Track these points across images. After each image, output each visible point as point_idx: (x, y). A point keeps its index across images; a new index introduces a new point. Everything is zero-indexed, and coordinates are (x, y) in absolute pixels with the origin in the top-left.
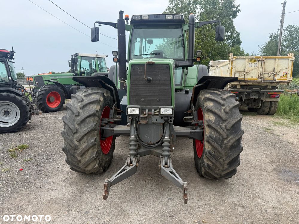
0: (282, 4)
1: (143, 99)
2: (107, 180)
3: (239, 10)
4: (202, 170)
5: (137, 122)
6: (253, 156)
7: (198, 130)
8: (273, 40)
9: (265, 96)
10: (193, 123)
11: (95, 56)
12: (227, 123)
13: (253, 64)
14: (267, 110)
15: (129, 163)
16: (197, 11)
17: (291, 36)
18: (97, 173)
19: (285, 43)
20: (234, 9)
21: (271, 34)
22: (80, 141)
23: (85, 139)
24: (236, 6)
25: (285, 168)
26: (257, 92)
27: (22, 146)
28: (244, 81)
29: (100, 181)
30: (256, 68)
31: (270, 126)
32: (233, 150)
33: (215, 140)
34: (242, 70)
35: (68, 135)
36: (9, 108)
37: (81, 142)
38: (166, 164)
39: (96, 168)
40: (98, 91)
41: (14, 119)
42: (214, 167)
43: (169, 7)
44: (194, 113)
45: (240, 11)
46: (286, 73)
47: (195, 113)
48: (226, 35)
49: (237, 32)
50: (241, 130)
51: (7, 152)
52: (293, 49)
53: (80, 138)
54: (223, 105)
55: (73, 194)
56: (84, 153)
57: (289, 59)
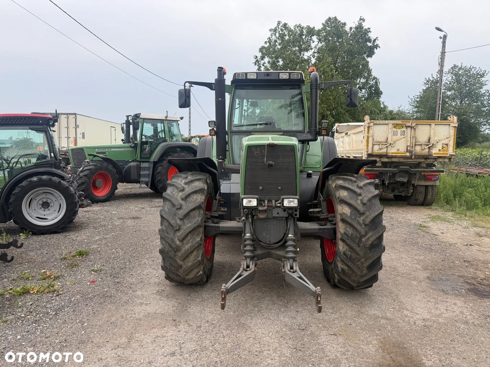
0: (441, 38)
1: (261, 188)
2: (225, 286)
3: (377, 44)
4: (335, 276)
5: (253, 217)
6: (401, 262)
7: (329, 226)
8: (430, 87)
9: (417, 177)
10: (321, 217)
11: (165, 119)
12: (366, 217)
13: (399, 131)
14: (421, 198)
15: (245, 267)
16: (313, 45)
17: (458, 81)
18: (199, 283)
19: (449, 93)
20: (369, 44)
21: (427, 79)
22: (182, 240)
23: (189, 238)
24: (373, 39)
25: (441, 276)
26: (406, 172)
27: (80, 252)
28: (386, 156)
29: (204, 293)
30: (404, 138)
31: (425, 222)
32: (374, 250)
33: (352, 238)
34: (383, 139)
35: (168, 233)
36: (49, 198)
37: (185, 242)
38: (292, 268)
39: (199, 276)
40: (201, 178)
41: (56, 214)
42: (350, 272)
43: (269, 38)
44: (322, 204)
45: (379, 47)
46: (447, 145)
47: (324, 204)
48: (358, 82)
49: (375, 78)
50: (382, 225)
51: (61, 260)
52: (461, 102)
53: (183, 236)
54: (360, 195)
55: (174, 308)
56: (187, 256)
57: (450, 125)
